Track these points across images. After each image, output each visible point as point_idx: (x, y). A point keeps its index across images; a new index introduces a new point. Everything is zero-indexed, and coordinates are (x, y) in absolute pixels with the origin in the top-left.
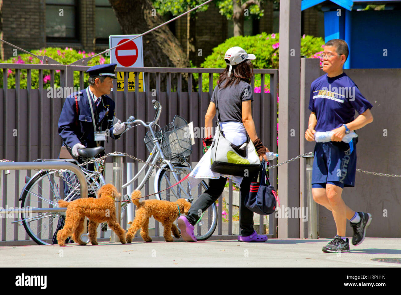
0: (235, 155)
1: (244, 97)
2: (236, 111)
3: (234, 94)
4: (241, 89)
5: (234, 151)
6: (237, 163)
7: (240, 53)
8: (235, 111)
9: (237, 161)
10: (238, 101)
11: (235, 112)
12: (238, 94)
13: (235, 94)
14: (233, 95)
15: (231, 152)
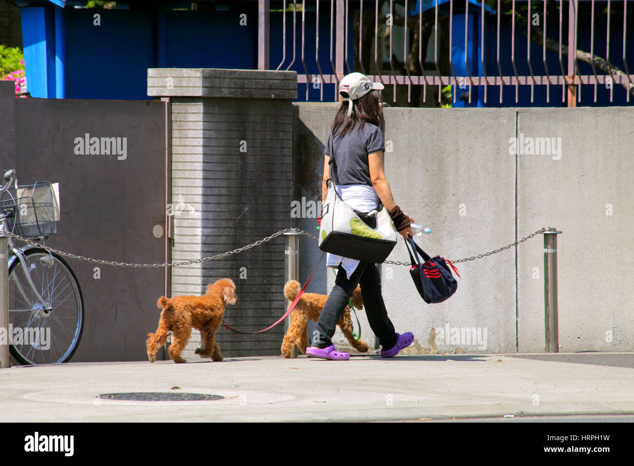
0: (361, 225)
1: (369, 148)
2: (360, 168)
3: (356, 143)
4: (365, 135)
5: (359, 218)
6: (364, 236)
7: (363, 81)
8: (357, 168)
9: (364, 233)
10: (362, 153)
11: (358, 170)
12: (361, 143)
13: (358, 143)
14: (354, 145)
15: (355, 219)
